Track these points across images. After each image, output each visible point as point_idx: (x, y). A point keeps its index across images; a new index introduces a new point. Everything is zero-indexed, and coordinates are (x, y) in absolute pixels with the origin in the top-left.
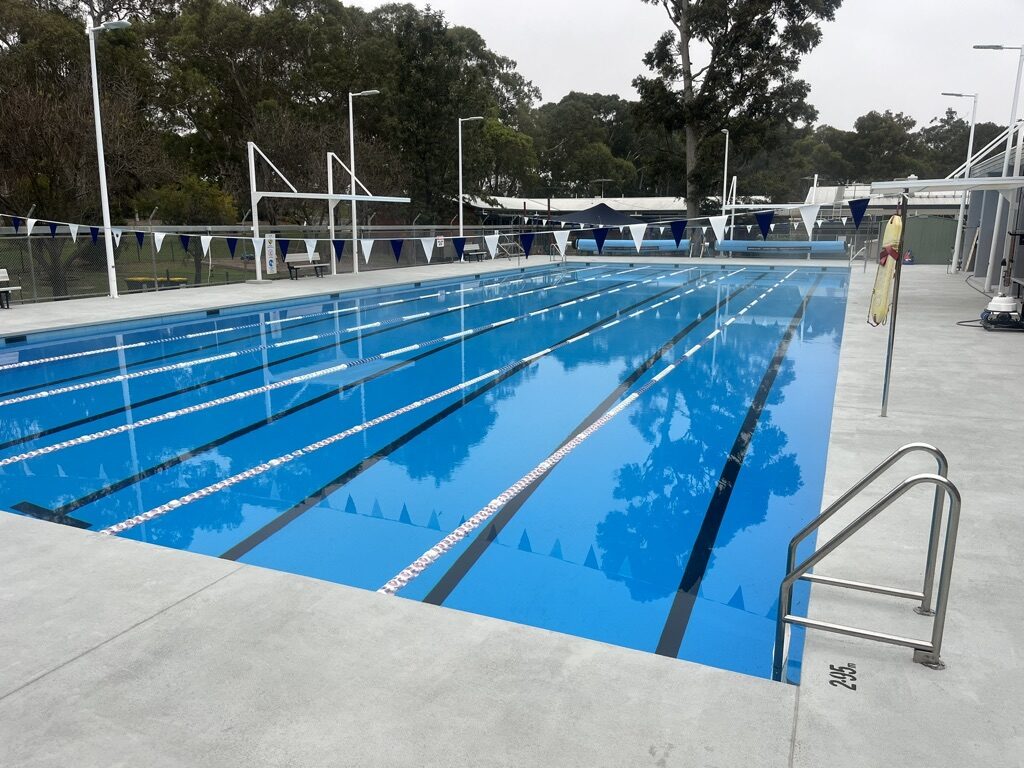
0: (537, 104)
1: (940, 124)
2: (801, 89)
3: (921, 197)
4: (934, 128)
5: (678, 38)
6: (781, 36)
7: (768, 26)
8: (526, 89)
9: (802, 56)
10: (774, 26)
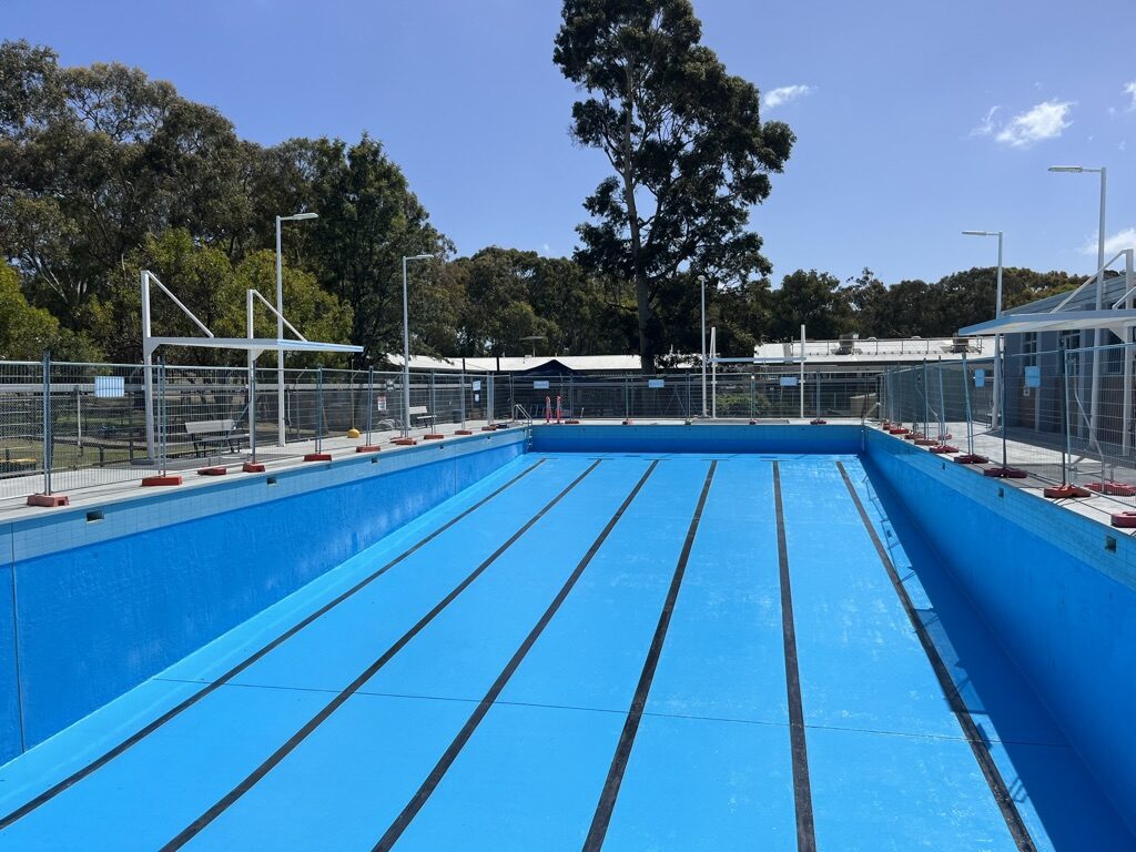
0: (452, 257)
1: (856, 284)
2: (752, 242)
3: (869, 353)
4: (850, 288)
5: (622, 185)
6: (730, 186)
7: (716, 177)
8: (440, 243)
9: (750, 208)
10: (722, 177)
